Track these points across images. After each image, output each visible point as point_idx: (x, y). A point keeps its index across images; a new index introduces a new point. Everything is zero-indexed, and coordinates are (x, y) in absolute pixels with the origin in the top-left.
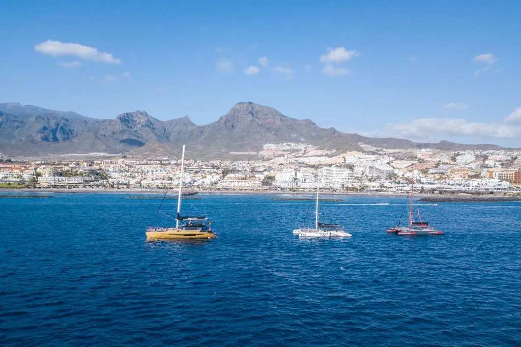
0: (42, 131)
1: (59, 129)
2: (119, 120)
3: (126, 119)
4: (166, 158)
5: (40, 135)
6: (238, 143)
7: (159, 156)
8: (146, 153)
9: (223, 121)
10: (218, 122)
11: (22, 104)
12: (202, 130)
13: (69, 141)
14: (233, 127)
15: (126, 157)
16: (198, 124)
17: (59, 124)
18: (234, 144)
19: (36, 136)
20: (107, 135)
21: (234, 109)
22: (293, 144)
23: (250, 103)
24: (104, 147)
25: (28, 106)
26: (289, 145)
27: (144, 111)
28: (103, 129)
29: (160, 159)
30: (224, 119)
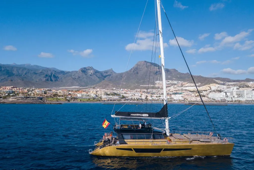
0: (45, 76)
1: (52, 75)
2: (81, 71)
3: (84, 71)
4: (115, 88)
5: (45, 78)
6: (142, 81)
7: (111, 87)
8: (104, 86)
9: (133, 71)
10: (130, 71)
11: (32, 65)
12: (121, 75)
13: (61, 81)
14: (137, 73)
15: (95, 88)
16: (117, 73)
17: (52, 74)
18: (140, 81)
19: (43, 79)
20: (76, 78)
21: (137, 64)
22: (170, 81)
23: (145, 61)
24: (77, 84)
25: (35, 65)
26: (169, 82)
27: (92, 67)
28: (74, 75)
29: (112, 89)
30: (133, 69)
